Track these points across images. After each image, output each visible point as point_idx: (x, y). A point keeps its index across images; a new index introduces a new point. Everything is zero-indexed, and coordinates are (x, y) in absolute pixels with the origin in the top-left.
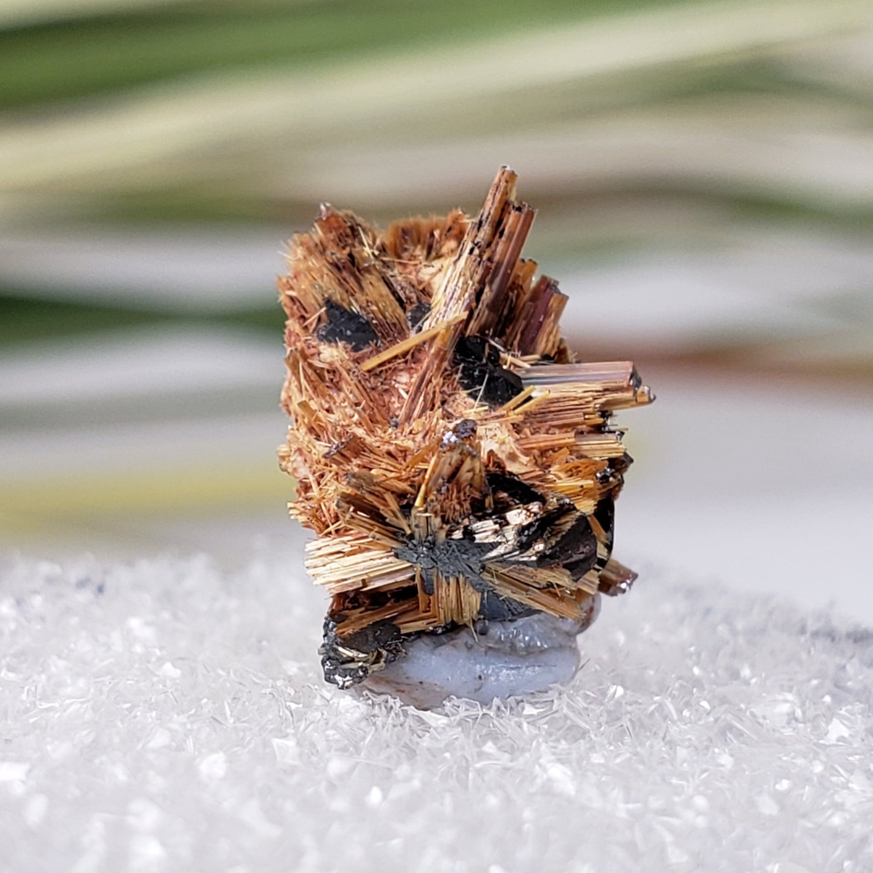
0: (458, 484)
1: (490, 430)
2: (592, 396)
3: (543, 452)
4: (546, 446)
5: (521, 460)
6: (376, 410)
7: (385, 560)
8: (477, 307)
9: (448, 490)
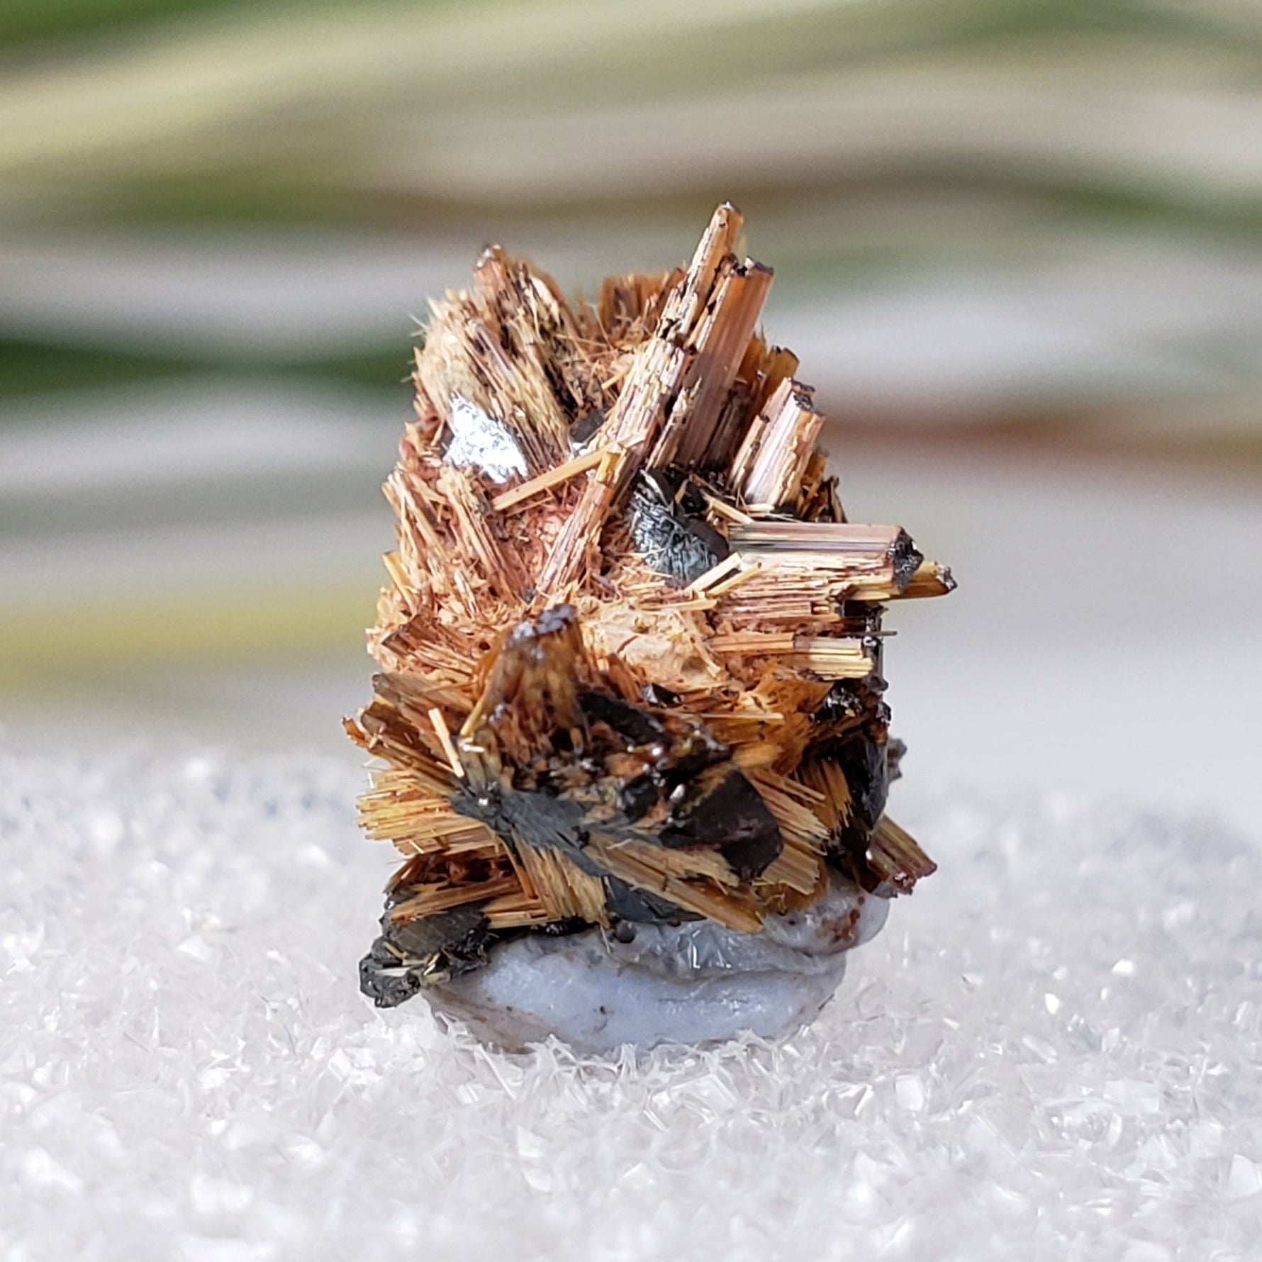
0: (522, 705)
1: (663, 618)
2: (828, 577)
3: (748, 660)
4: (751, 651)
5: (709, 669)
6: (502, 574)
7: (438, 814)
8: (666, 423)
9: (505, 712)
